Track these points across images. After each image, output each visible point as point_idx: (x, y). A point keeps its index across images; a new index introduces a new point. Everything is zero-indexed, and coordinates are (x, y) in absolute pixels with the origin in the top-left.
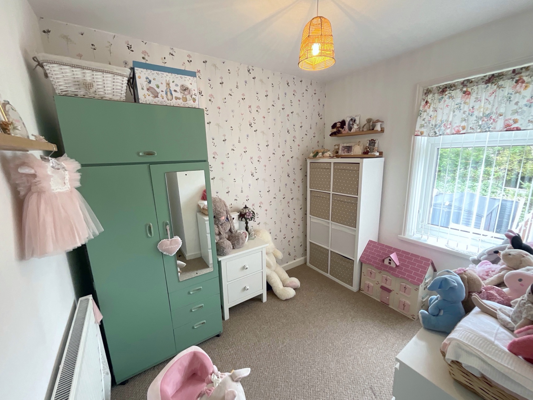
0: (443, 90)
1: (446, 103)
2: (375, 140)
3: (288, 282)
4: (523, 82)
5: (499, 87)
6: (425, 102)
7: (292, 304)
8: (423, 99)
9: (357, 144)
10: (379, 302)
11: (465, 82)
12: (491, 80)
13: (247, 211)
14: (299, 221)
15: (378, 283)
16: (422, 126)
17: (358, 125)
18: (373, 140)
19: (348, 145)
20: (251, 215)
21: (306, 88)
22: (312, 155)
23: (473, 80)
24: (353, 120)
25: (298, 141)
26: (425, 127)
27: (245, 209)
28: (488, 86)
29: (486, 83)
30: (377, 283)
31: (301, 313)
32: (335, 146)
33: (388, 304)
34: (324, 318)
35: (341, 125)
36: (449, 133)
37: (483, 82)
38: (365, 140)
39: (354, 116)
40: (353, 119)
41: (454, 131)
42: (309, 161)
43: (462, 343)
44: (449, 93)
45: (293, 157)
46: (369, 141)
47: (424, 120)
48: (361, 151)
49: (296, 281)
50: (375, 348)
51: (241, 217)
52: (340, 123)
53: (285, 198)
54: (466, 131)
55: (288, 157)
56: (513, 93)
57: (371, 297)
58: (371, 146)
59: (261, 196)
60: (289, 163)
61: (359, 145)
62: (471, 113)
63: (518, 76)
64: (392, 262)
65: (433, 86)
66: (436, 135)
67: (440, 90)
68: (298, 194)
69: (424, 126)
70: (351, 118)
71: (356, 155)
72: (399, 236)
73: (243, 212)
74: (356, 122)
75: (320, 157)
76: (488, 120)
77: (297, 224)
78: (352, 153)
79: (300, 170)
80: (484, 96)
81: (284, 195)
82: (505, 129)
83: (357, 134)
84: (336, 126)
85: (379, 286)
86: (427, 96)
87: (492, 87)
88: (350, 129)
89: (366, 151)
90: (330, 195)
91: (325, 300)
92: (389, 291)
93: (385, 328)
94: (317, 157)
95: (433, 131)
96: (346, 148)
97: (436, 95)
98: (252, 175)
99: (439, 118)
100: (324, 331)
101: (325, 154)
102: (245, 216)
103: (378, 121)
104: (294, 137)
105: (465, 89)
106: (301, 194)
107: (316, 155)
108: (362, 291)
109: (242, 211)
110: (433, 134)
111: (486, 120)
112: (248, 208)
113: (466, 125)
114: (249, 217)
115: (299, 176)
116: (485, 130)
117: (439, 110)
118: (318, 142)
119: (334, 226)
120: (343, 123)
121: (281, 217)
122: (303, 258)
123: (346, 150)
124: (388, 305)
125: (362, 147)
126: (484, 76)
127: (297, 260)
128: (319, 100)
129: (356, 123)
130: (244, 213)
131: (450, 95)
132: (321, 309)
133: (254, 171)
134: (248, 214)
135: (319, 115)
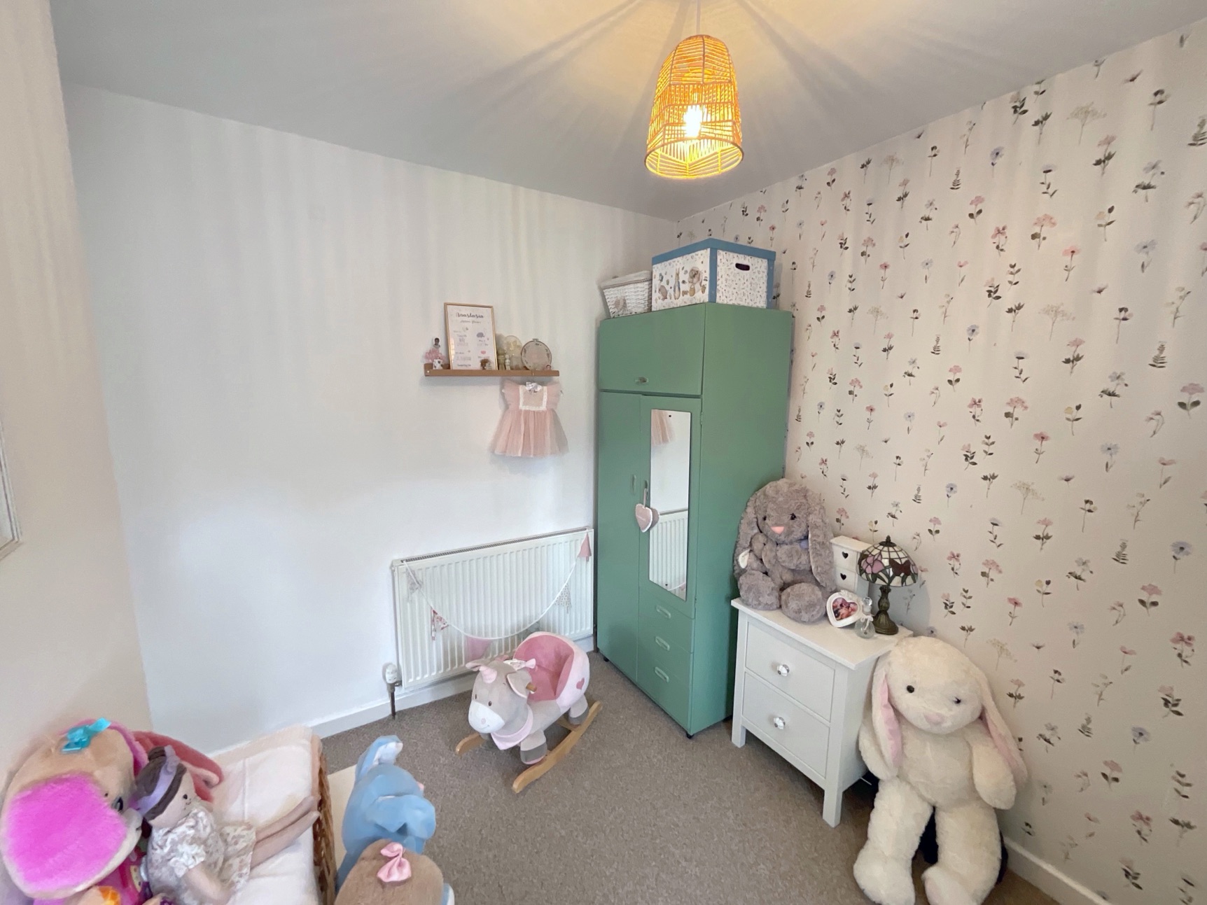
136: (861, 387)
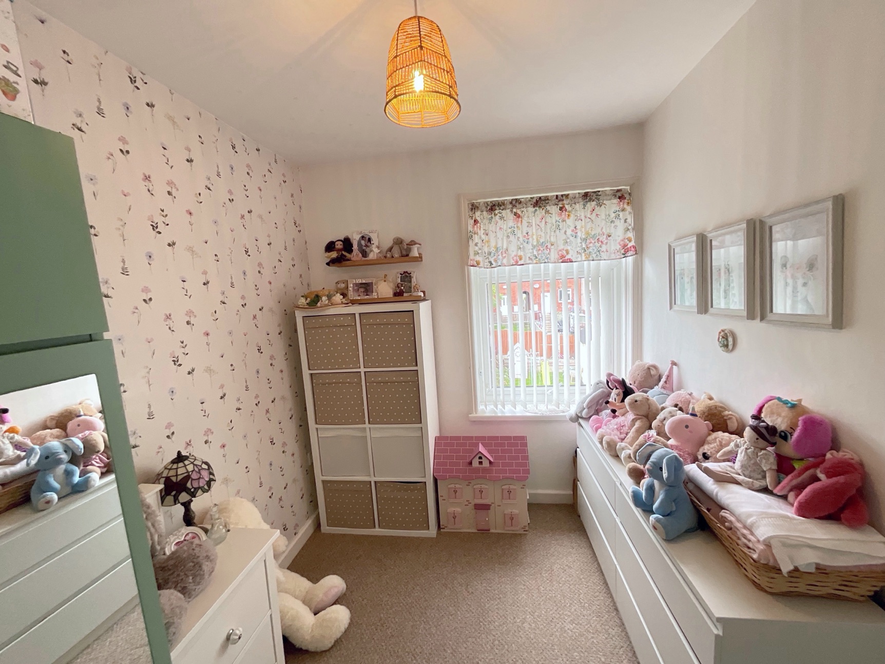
0: (492, 208)
1: (499, 224)
2: (410, 273)
3: (321, 595)
4: (566, 210)
5: (547, 212)
6: (473, 221)
7: (354, 644)
8: (470, 217)
9: (382, 280)
10: (476, 533)
11: (514, 202)
12: (539, 203)
13: (190, 468)
14: (293, 446)
15: (469, 503)
16: (476, 253)
17: (378, 247)
18: (407, 272)
19: (364, 282)
20: (205, 474)
21: (269, 167)
22: (302, 301)
23: (522, 200)
24: (367, 239)
25: (267, 272)
26: (480, 255)
27: (181, 465)
28: (536, 210)
29: (534, 207)
30: (467, 503)
31: (384, 647)
32: (337, 283)
33: (486, 528)
34: (429, 623)
35: (344, 245)
36: (506, 264)
37: (531, 205)
38: (394, 272)
39: (367, 232)
40: (365, 236)
41: (513, 261)
42: (299, 315)
43: (783, 538)
44: (500, 213)
45: (262, 308)
46: (401, 274)
47: (476, 245)
48: (392, 290)
49: (334, 583)
50: (528, 617)
51: (174, 493)
52: (341, 243)
53: (259, 402)
54: (525, 262)
55: (253, 308)
56: (560, 221)
57: (461, 533)
58: (405, 281)
59: (207, 414)
60: (257, 322)
61: (385, 281)
62: (527, 240)
63: (561, 203)
64: (484, 460)
65: (479, 201)
66: (492, 266)
67: (489, 207)
68: (283, 388)
69: (478, 253)
70: (361, 235)
71: (384, 298)
72: (470, 415)
73: (177, 475)
74: (372, 242)
75: (327, 305)
76: (544, 250)
77: (289, 453)
78: (375, 295)
79: (279, 334)
80: (534, 221)
81: (257, 397)
82: (561, 260)
83: (380, 262)
84: (334, 247)
85: (471, 506)
86: (475, 213)
87: (540, 212)
88: (364, 254)
89: (398, 291)
90: (361, 375)
91: (405, 586)
92: (486, 507)
93: (512, 569)
94: (319, 304)
95: (487, 260)
96: (361, 287)
97: (485, 213)
98: (175, 364)
99: (493, 244)
100: (449, 651)
101: (334, 298)
102: (189, 485)
103: (413, 243)
104: (260, 265)
105: (515, 210)
106: (288, 386)
107: (314, 300)
108: (444, 528)
109: (172, 473)
110: (488, 265)
111: (542, 249)
112: (186, 458)
113: (522, 255)
114: (202, 483)
115: (278, 348)
116: (544, 261)
117: (491, 234)
118: (301, 276)
119: (376, 432)
120: (347, 243)
121: (258, 451)
122: (309, 522)
123: (362, 290)
124: (489, 530)
125: (392, 285)
126: (531, 198)
127: (301, 532)
128: (292, 195)
129: (373, 244)
130: (180, 478)
131: (501, 215)
132: (412, 609)
133: (179, 352)
134: (194, 476)
135: (295, 223)
136: (195, 316)
